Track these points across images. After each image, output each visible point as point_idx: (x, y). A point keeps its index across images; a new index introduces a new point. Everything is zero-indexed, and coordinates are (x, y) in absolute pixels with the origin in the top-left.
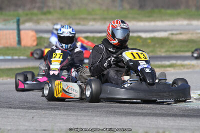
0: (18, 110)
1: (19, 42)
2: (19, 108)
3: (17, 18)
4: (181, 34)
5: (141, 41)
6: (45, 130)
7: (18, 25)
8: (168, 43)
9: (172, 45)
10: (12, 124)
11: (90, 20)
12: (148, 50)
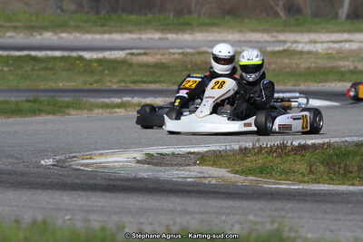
4: (145, 54)
5: (81, 65)
8: (124, 68)
11: (8, 29)
12: (91, 79)
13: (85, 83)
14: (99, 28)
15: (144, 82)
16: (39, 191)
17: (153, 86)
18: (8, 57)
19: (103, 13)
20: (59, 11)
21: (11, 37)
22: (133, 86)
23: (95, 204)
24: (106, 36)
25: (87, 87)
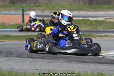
0: (22, 58)
1: (23, 21)
2: (23, 57)
3: (23, 8)
4: (111, 19)
6: (37, 70)
7: (23, 12)
8: (104, 24)
9: (106, 25)
10: (19, 66)
12: (93, 27)
13: (91, 28)
22: (108, 30)
25: (92, 30)
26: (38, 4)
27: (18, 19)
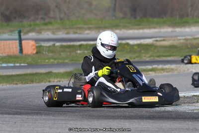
1: (21, 50)
3: (19, 29)
4: (164, 40)
5: (128, 48)
8: (152, 49)
9: (156, 51)
11: (86, 29)
12: (134, 56)
14: (137, 27)
15: (164, 56)
16: (111, 120)
17: (169, 58)
18: (87, 45)
19: (138, 18)
20: (114, 18)
21: (88, 34)
22: (158, 59)
23: (144, 126)
24: (141, 31)
26: (47, 21)
27: (13, 48)
